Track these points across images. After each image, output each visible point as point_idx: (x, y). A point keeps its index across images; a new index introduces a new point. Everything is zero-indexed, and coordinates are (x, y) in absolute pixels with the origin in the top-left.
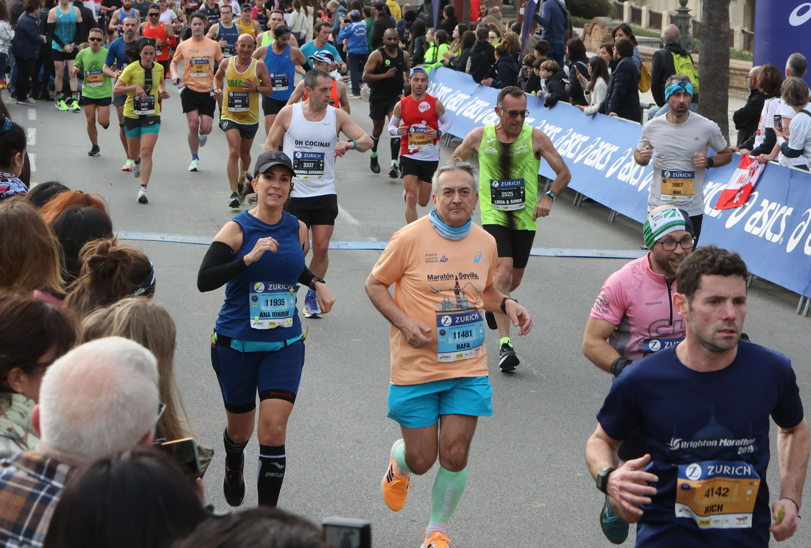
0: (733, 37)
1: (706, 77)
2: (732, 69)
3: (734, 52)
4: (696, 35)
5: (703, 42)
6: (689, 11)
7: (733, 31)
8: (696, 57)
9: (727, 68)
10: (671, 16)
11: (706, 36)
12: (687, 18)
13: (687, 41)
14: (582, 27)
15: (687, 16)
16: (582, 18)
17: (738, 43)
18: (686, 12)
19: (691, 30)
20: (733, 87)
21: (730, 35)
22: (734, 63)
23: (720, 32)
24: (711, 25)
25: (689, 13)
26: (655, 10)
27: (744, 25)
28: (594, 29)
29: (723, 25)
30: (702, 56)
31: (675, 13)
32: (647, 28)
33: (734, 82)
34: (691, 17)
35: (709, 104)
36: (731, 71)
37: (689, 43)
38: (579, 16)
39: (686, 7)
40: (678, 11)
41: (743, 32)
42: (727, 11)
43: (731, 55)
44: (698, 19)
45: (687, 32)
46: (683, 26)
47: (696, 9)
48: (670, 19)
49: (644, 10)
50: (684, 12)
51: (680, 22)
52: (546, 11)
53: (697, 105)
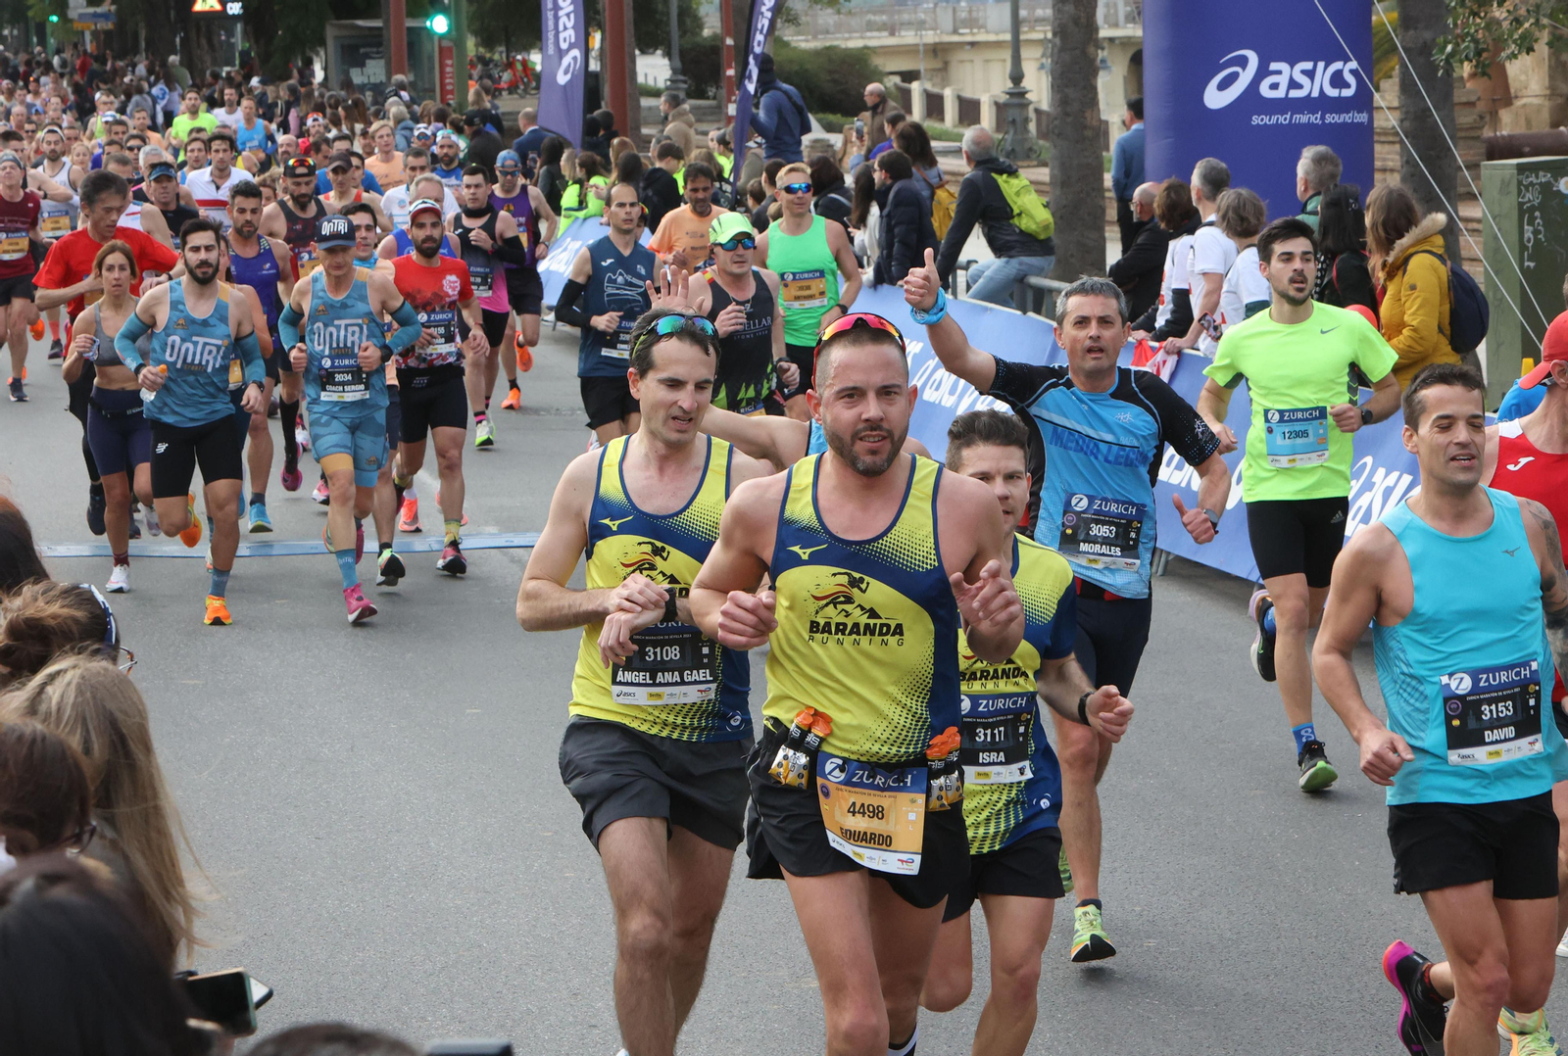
0: (1106, 132)
1: (1065, 207)
4: (1042, 135)
5: (1055, 147)
6: (1026, 92)
7: (1107, 122)
8: (1043, 174)
9: (1100, 189)
10: (996, 103)
11: (1059, 135)
12: (1025, 105)
13: (1027, 146)
15: (1025, 101)
16: (839, 116)
18: (1022, 94)
19: (1032, 127)
21: (1101, 130)
23: (1085, 127)
24: (1067, 114)
25: (1027, 96)
26: (968, 94)
29: (1088, 115)
30: (1056, 172)
31: (1003, 98)
32: (955, 126)
34: (1031, 102)
37: (1030, 149)
38: (834, 111)
39: (1022, 85)
40: (1007, 93)
42: (1094, 89)
44: (1045, 106)
45: (1026, 130)
46: (1018, 120)
47: (1039, 89)
48: (994, 109)
49: (948, 95)
50: (1018, 95)
51: (1012, 114)
52: (768, 111)
53: (1053, 258)
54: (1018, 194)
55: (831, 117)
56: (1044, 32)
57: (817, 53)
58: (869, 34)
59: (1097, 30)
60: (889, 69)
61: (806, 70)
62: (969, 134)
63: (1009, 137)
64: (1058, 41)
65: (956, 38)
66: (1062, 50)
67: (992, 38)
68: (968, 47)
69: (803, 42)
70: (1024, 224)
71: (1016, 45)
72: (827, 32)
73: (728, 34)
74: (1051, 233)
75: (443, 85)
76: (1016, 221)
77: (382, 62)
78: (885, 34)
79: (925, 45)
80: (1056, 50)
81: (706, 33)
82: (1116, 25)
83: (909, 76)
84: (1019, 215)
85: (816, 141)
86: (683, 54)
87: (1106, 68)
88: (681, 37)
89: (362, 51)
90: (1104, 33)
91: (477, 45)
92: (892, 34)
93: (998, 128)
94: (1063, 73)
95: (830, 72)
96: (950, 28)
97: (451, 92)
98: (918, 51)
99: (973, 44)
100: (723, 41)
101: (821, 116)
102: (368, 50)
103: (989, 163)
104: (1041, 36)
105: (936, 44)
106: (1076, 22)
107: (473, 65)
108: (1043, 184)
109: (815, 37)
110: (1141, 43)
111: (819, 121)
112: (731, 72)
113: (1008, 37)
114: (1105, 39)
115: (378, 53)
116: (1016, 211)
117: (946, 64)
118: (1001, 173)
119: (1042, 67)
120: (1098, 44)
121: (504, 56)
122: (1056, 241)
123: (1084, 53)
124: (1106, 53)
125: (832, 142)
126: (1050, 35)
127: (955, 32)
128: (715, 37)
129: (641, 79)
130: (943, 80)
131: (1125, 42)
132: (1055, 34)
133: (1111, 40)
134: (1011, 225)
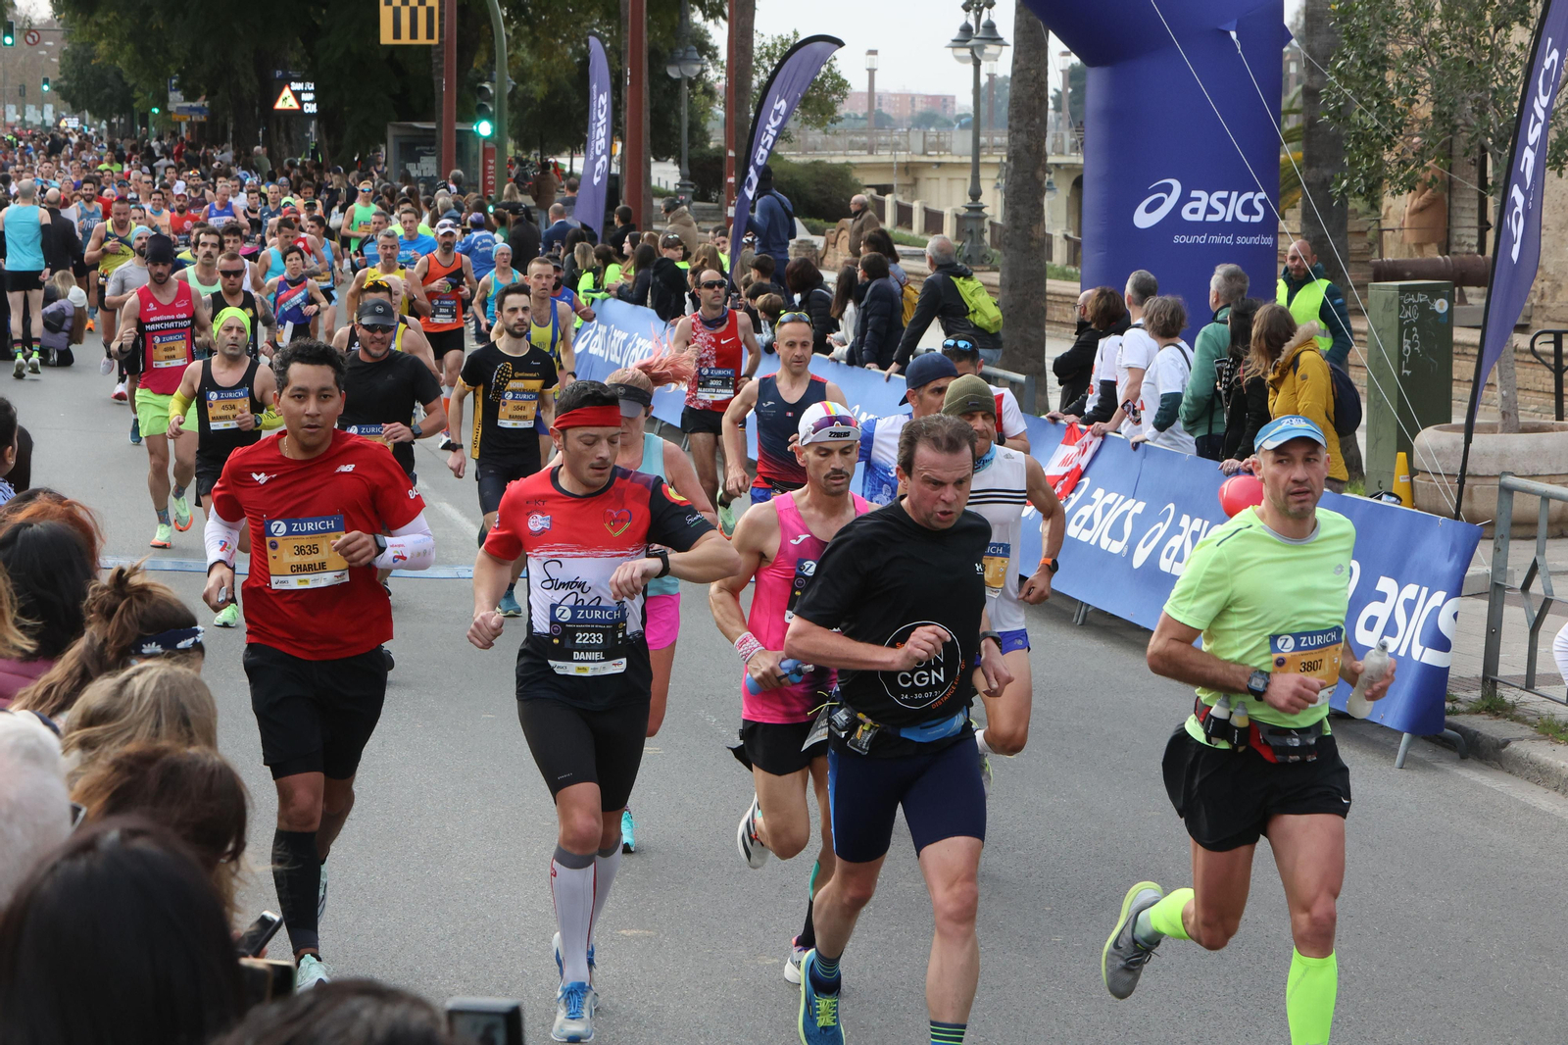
0: (1050, 246)
1: (1012, 305)
2: (1050, 294)
3: (1052, 269)
4: (994, 244)
5: (1006, 255)
6: (983, 207)
7: (1051, 236)
8: (995, 278)
9: (1042, 292)
10: (957, 216)
11: (1010, 245)
12: (982, 218)
13: (982, 252)
14: (823, 235)
15: (981, 215)
16: (822, 220)
17: (1059, 255)
18: (980, 209)
19: (987, 237)
20: (1052, 322)
21: (1045, 245)
22: (1053, 285)
23: (1032, 239)
24: (1017, 228)
25: (984, 210)
26: (933, 207)
27: (1068, 228)
28: (841, 236)
29: (1035, 229)
30: (1005, 276)
31: (963, 212)
32: (921, 234)
33: (1054, 313)
34: (987, 216)
35: (1016, 349)
36: (1049, 297)
37: (984, 256)
38: (819, 217)
39: (980, 201)
40: (967, 207)
41: (1066, 237)
42: (1041, 206)
43: (1049, 272)
44: (998, 220)
45: (982, 240)
46: (975, 230)
47: (994, 205)
48: (955, 220)
49: (916, 205)
50: (976, 209)
51: (970, 225)
52: (763, 212)
53: (1000, 351)
54: (973, 294)
55: (816, 222)
56: (999, 157)
57: (806, 167)
58: (850, 152)
59: (1045, 156)
60: (866, 183)
61: (796, 181)
62: (932, 241)
63: (966, 245)
64: (1011, 164)
65: (925, 159)
66: (1015, 172)
67: (956, 160)
68: (935, 167)
69: (794, 157)
70: (978, 320)
71: (976, 167)
72: (815, 149)
73: (730, 147)
74: (1000, 328)
75: (485, 181)
76: (971, 317)
77: (434, 159)
78: (865, 152)
79: (898, 163)
80: (1009, 172)
81: (712, 145)
82: (1062, 153)
83: (884, 190)
84: (974, 312)
85: (802, 241)
86: (691, 163)
87: (1052, 189)
88: (690, 148)
89: (417, 149)
90: (1051, 159)
91: (516, 148)
92: (871, 153)
93: (958, 237)
94: (1014, 192)
95: (817, 183)
96: (920, 150)
97: (492, 187)
98: (892, 168)
99: (939, 164)
100: (726, 153)
101: (807, 220)
102: (422, 148)
103: (948, 267)
104: (998, 160)
105: (908, 163)
106: (1028, 148)
107: (511, 165)
108: (994, 286)
109: (805, 153)
110: (1081, 170)
111: (805, 224)
112: (731, 180)
113: (969, 159)
114: (1051, 164)
115: (431, 151)
116: (971, 309)
117: (916, 181)
118: (958, 276)
119: (998, 186)
120: (1046, 169)
121: (538, 157)
122: (1003, 336)
123: (1033, 175)
124: (1052, 176)
125: (816, 243)
126: (1005, 160)
127: (925, 153)
128: (719, 149)
129: (654, 183)
130: (912, 194)
131: (1069, 168)
132: (1009, 159)
133: (1058, 165)
134: (967, 321)
